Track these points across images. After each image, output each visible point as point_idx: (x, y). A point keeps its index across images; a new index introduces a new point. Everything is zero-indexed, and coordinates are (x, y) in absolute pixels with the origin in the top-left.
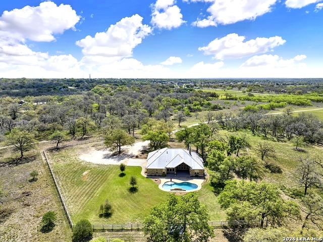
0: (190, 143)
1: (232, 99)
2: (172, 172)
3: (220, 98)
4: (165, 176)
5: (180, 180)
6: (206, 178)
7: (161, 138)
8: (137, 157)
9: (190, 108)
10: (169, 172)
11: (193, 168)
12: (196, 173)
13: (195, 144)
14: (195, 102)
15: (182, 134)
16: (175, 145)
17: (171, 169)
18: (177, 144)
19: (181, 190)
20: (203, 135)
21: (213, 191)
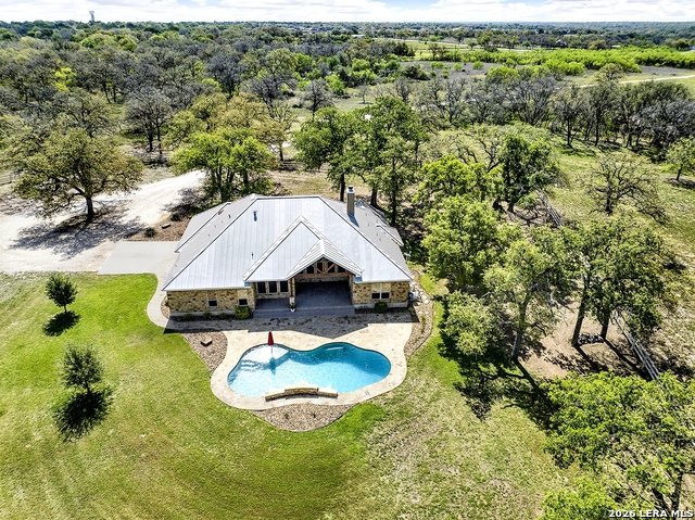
0: (348, 170)
1: (448, 59)
2: (279, 294)
3: (417, 56)
4: (251, 316)
5: (311, 331)
6: (419, 314)
7: (240, 156)
8: (150, 233)
9: (343, 76)
10: (268, 295)
11: (365, 280)
12: (376, 296)
13: (368, 176)
14: (356, 62)
15: (318, 137)
16: (296, 183)
17: (273, 285)
18: (304, 177)
19: (315, 394)
20: (396, 141)
21: (458, 387)
